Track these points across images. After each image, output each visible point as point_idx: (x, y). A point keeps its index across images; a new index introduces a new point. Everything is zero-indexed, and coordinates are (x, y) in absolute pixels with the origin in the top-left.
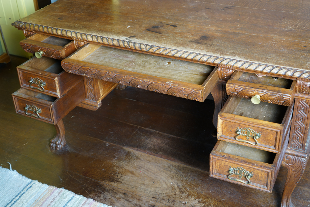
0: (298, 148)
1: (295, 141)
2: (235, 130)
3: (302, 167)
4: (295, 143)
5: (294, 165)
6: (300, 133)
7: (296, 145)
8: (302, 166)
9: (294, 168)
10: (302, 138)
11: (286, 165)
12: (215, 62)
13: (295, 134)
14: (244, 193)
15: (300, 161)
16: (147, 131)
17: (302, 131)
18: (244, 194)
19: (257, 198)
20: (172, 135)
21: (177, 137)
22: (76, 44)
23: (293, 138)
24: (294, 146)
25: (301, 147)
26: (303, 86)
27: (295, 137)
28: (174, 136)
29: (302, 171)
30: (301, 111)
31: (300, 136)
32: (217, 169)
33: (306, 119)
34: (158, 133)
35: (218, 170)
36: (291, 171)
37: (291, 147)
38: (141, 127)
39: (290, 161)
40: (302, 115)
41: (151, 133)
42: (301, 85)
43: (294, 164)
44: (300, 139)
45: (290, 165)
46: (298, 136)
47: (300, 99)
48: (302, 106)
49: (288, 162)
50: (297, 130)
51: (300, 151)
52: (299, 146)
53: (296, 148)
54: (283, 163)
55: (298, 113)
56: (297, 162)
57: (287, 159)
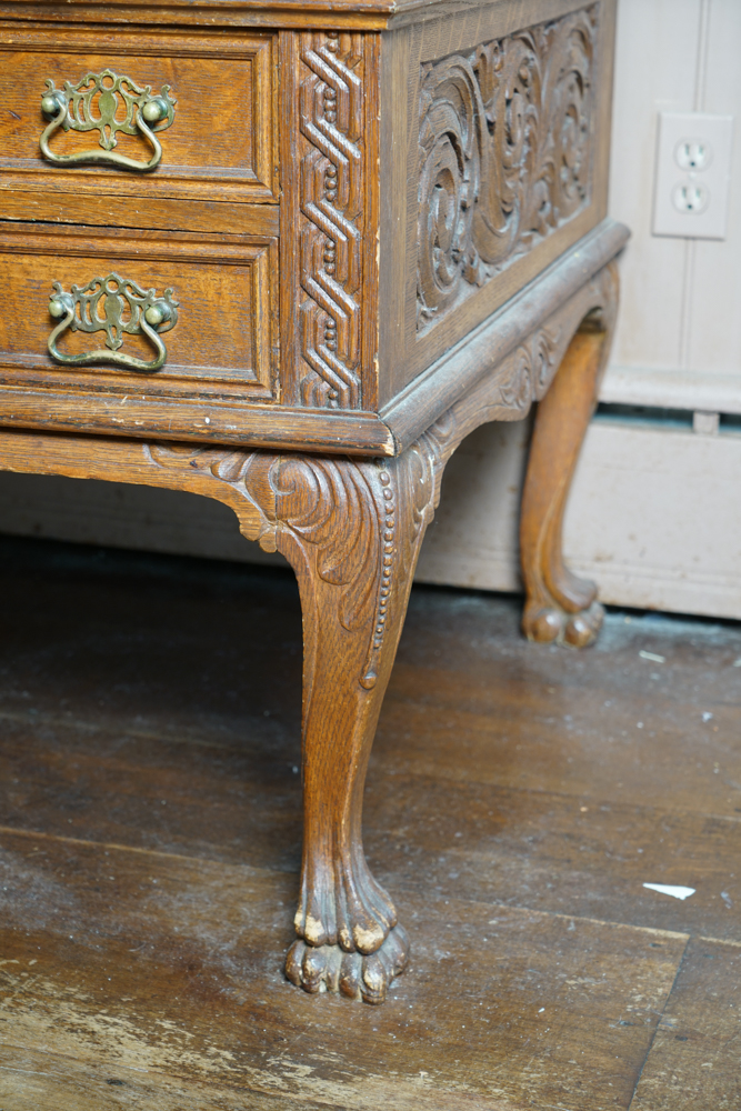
0: (339, 400)
1: (312, 354)
3: (376, 536)
4: (314, 367)
5: (325, 533)
6: (336, 288)
7: (325, 386)
8: (376, 527)
9: (331, 550)
10: (355, 319)
11: (279, 534)
13: (311, 304)
15: (357, 489)
17: (344, 273)
24: (315, 393)
25: (357, 394)
27: (310, 321)
30: (322, 121)
31: (339, 311)
33: (358, 179)
36: (315, 582)
37: (299, 407)
39: (298, 501)
40: (333, 149)
43: (329, 518)
44: (344, 334)
45: (301, 530)
46: (330, 314)
47: (308, 37)
48: (324, 85)
49: (292, 516)
50: (314, 268)
51: (356, 415)
52: (344, 386)
53: (330, 406)
54: (261, 530)
55: (306, 142)
56: (338, 503)
57: (280, 493)
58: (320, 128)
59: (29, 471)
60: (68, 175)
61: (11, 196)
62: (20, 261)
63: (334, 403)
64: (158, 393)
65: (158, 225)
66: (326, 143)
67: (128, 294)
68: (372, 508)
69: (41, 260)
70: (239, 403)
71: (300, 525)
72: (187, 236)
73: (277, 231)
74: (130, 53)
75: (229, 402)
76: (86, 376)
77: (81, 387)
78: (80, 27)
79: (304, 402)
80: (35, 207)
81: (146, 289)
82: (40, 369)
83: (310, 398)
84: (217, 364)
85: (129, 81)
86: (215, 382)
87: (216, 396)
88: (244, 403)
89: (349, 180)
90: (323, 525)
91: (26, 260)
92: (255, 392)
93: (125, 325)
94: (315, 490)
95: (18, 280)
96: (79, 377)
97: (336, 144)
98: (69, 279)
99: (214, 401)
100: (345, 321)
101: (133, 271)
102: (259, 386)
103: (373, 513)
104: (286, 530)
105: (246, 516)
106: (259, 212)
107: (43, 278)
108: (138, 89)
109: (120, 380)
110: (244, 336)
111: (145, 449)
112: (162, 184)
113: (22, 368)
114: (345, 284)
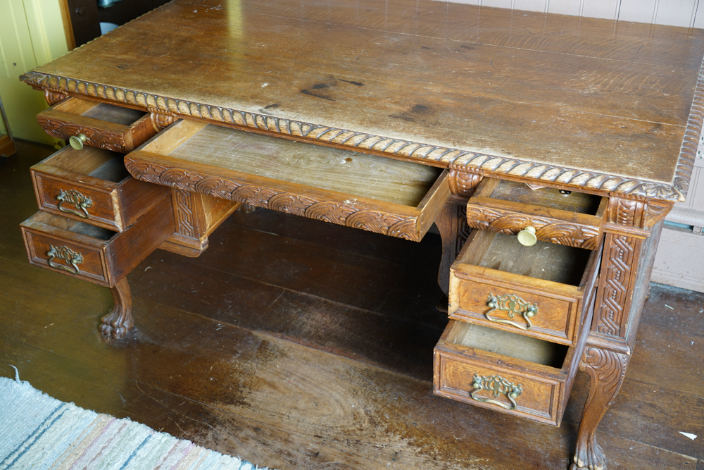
0: (612, 333)
1: (604, 319)
2: (485, 298)
3: (619, 372)
4: (605, 323)
5: (602, 369)
6: (615, 303)
7: (607, 328)
9: (604, 373)
10: (620, 313)
11: (586, 367)
12: (443, 160)
13: (605, 306)
14: (501, 425)
15: (615, 359)
16: (302, 298)
17: (618, 300)
18: (501, 427)
19: (528, 434)
20: (354, 305)
21: (364, 310)
22: (155, 119)
23: (601, 314)
24: (603, 330)
25: (618, 332)
26: (623, 208)
27: (604, 311)
28: (358, 308)
29: (620, 380)
30: (618, 259)
31: (615, 309)
32: (449, 379)
33: (628, 276)
34: (325, 302)
35: (450, 382)
36: (596, 380)
37: (597, 332)
38: (289, 289)
39: (594, 360)
40: (620, 267)
41: (310, 302)
42: (617, 207)
43: (604, 366)
44: (616, 317)
45: (594, 367)
46: (612, 309)
48: (620, 249)
49: (592, 363)
50: (608, 297)
51: (615, 339)
52: (614, 329)
53: (608, 334)
54: (581, 365)
56: (608, 362)
57: (588, 356)
58: (617, 261)
66: (618, 264)
71: (594, 365)
79: (599, 331)
83: (601, 330)
89: (625, 276)
90: (602, 367)
94: (601, 357)
97: (622, 265)
100: (617, 313)
103: (620, 366)
104: (589, 366)
114: (619, 303)
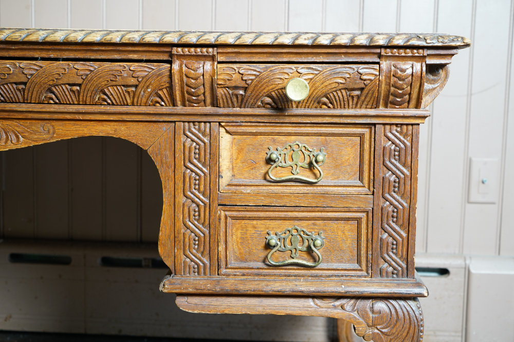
0: (397, 275)
1: (386, 256)
2: (263, 156)
3: (417, 330)
4: (387, 262)
5: (394, 331)
6: (397, 228)
7: (391, 269)
8: (417, 327)
9: (396, 338)
10: (405, 241)
11: (373, 333)
12: (165, 40)
13: (386, 235)
15: (407, 311)
23: (381, 249)
24: (387, 272)
25: (405, 272)
26: (397, 73)
27: (385, 242)
30: (393, 160)
31: (398, 237)
32: (236, 250)
33: (408, 183)
35: (238, 254)
37: (379, 278)
39: (382, 318)
40: (398, 172)
42: (391, 71)
43: (395, 325)
44: (400, 247)
45: (383, 330)
46: (394, 239)
47: (388, 127)
48: (394, 145)
49: (379, 325)
50: (388, 220)
51: (404, 280)
52: (400, 269)
53: (393, 277)
54: (365, 332)
55: (385, 169)
56: (400, 318)
57: (374, 316)
58: (392, 163)
59: (257, 313)
60: (278, 186)
61: (251, 196)
62: (252, 223)
63: (395, 276)
64: (316, 276)
65: (319, 205)
66: (394, 169)
67: (302, 234)
68: (415, 319)
69: (262, 222)
70: (353, 278)
71: (383, 328)
72: (331, 209)
73: (372, 206)
74: (308, 134)
75: (348, 278)
76: (281, 271)
77: (280, 275)
78: (288, 125)
79: (382, 276)
80: (262, 200)
81: (310, 232)
82: (261, 269)
83: (384, 274)
84: (341, 262)
85: (306, 146)
86: (342, 270)
87: (342, 276)
88: (355, 278)
89: (404, 183)
90: (393, 328)
91: (255, 222)
92: (359, 273)
93: (300, 248)
94: (389, 313)
95: (250, 231)
96: (278, 271)
97: (399, 170)
98: (275, 229)
99: (342, 278)
100: (401, 242)
101: (305, 225)
102: (361, 270)
103: (416, 321)
104: (376, 331)
105: (359, 326)
106: (363, 198)
107: (262, 229)
108: (310, 150)
109: (297, 271)
110: (354, 250)
111: (310, 300)
112: (319, 188)
113: (252, 268)
114: (401, 226)
